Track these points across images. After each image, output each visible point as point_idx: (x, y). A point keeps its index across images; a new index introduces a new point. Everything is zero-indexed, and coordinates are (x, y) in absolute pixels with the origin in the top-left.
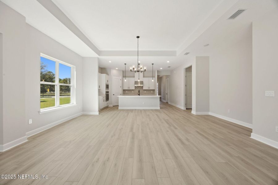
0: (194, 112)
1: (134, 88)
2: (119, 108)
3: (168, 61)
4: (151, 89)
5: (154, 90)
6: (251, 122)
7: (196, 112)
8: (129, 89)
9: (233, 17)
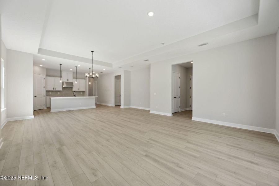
0: (122, 107)
1: (61, 89)
2: (52, 111)
3: (104, 69)
4: (81, 90)
5: (84, 92)
6: (149, 107)
7: (124, 106)
8: (54, 90)
9: (146, 61)
